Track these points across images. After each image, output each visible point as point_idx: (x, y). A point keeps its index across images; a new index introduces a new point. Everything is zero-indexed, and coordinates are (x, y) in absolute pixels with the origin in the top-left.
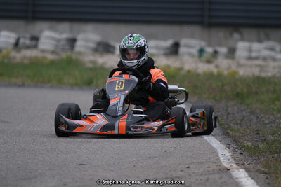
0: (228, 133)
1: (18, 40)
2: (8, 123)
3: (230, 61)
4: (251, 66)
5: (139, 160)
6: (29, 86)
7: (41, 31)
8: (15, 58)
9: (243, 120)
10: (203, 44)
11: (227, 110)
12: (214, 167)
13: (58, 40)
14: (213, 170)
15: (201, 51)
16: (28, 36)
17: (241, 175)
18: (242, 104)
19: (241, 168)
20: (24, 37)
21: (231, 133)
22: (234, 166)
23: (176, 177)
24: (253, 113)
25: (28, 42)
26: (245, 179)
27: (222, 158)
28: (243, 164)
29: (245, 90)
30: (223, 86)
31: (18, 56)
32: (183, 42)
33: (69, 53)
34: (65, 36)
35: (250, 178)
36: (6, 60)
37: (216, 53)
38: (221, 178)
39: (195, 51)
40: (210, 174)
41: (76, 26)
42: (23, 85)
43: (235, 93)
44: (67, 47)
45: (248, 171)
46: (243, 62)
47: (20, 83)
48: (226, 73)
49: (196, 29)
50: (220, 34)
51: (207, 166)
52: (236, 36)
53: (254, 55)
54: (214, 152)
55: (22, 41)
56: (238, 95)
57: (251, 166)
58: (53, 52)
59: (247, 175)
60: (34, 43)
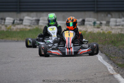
0: (110, 59)
1: (14, 21)
2: (14, 57)
3: (107, 27)
4: (117, 29)
5: (73, 72)
6: (20, 41)
7: (24, 17)
8: (13, 29)
9: (116, 53)
10: (95, 20)
11: (108, 49)
12: (106, 73)
13: (32, 21)
14: (106, 75)
15: (95, 23)
16: (18, 19)
17: (118, 77)
18: (114, 46)
19: (118, 74)
20: (17, 20)
21: (112, 59)
22: (115, 73)
23: (90, 79)
24: (120, 49)
25: (18, 22)
26: (121, 78)
27: (109, 70)
28: (119, 72)
29: (115, 40)
30: (106, 38)
31: (14, 28)
32: (86, 19)
33: (37, 26)
34: (34, 18)
35: (122, 78)
36: (9, 30)
37: (101, 23)
38: (110, 78)
39: (92, 23)
40: (105, 77)
41: (39, 14)
42: (18, 41)
43: (111, 41)
44: (36, 23)
45: (121, 75)
46: (113, 27)
47: (16, 40)
48: (106, 32)
49: (92, 13)
50: (102, 15)
51: (103, 73)
52: (109, 16)
53: (118, 24)
54: (106, 67)
55: (15, 21)
56: (112, 42)
57: (122, 73)
58: (30, 26)
59: (121, 77)
60: (21, 22)
